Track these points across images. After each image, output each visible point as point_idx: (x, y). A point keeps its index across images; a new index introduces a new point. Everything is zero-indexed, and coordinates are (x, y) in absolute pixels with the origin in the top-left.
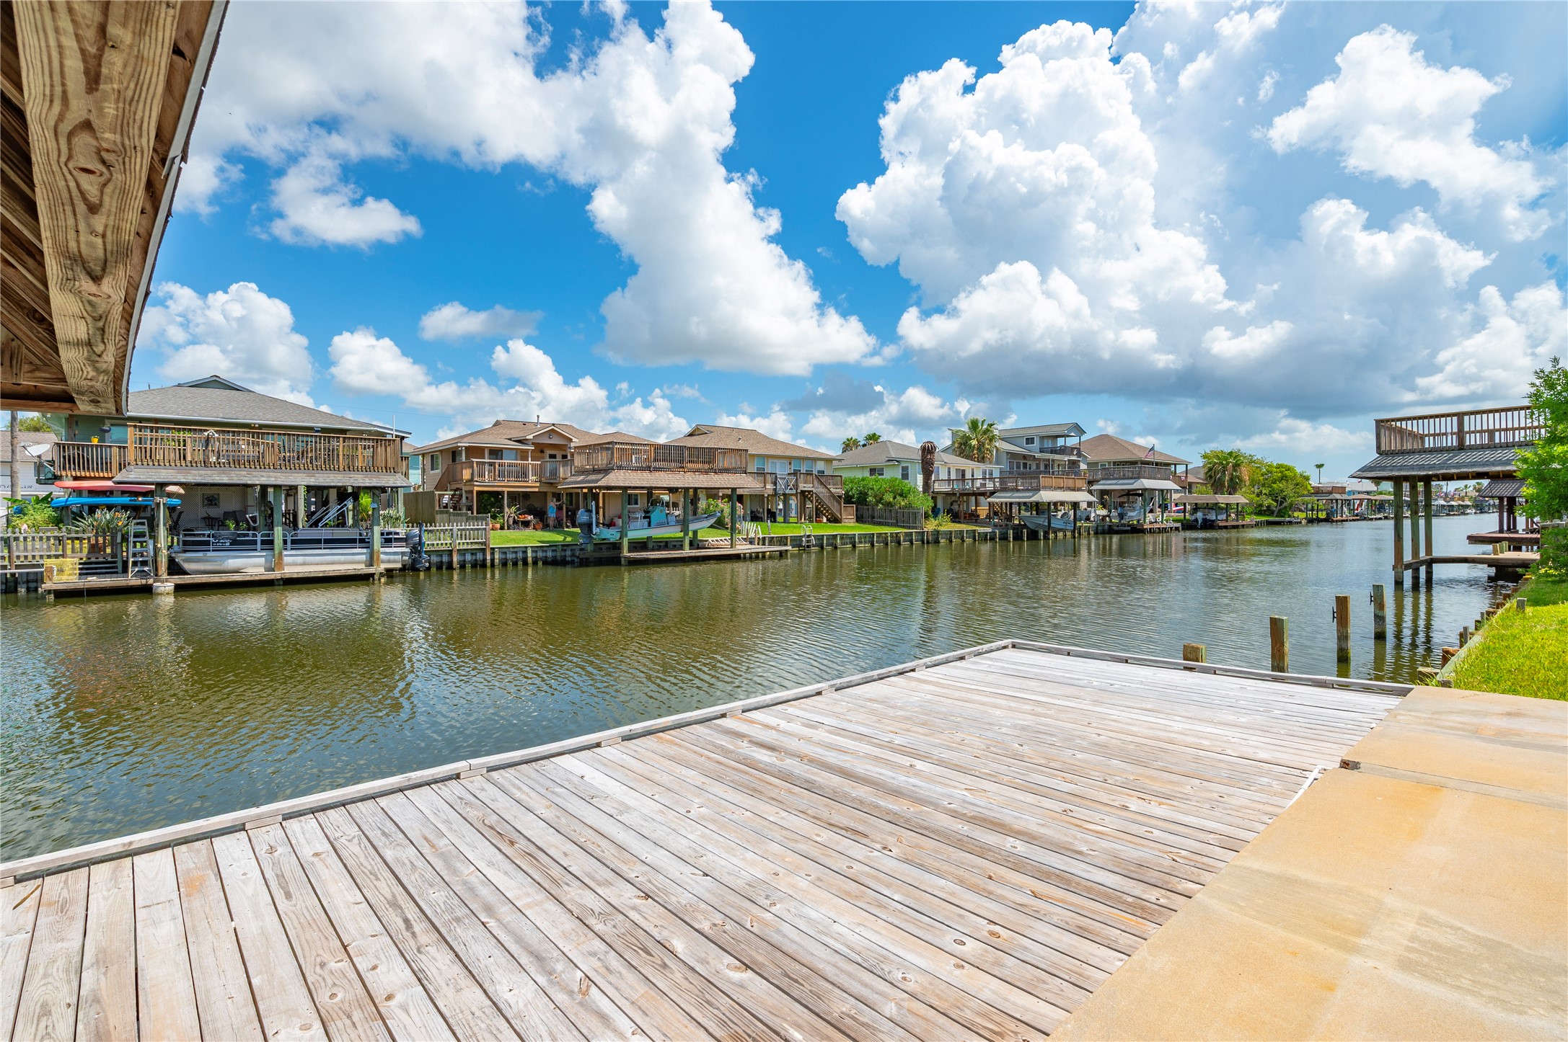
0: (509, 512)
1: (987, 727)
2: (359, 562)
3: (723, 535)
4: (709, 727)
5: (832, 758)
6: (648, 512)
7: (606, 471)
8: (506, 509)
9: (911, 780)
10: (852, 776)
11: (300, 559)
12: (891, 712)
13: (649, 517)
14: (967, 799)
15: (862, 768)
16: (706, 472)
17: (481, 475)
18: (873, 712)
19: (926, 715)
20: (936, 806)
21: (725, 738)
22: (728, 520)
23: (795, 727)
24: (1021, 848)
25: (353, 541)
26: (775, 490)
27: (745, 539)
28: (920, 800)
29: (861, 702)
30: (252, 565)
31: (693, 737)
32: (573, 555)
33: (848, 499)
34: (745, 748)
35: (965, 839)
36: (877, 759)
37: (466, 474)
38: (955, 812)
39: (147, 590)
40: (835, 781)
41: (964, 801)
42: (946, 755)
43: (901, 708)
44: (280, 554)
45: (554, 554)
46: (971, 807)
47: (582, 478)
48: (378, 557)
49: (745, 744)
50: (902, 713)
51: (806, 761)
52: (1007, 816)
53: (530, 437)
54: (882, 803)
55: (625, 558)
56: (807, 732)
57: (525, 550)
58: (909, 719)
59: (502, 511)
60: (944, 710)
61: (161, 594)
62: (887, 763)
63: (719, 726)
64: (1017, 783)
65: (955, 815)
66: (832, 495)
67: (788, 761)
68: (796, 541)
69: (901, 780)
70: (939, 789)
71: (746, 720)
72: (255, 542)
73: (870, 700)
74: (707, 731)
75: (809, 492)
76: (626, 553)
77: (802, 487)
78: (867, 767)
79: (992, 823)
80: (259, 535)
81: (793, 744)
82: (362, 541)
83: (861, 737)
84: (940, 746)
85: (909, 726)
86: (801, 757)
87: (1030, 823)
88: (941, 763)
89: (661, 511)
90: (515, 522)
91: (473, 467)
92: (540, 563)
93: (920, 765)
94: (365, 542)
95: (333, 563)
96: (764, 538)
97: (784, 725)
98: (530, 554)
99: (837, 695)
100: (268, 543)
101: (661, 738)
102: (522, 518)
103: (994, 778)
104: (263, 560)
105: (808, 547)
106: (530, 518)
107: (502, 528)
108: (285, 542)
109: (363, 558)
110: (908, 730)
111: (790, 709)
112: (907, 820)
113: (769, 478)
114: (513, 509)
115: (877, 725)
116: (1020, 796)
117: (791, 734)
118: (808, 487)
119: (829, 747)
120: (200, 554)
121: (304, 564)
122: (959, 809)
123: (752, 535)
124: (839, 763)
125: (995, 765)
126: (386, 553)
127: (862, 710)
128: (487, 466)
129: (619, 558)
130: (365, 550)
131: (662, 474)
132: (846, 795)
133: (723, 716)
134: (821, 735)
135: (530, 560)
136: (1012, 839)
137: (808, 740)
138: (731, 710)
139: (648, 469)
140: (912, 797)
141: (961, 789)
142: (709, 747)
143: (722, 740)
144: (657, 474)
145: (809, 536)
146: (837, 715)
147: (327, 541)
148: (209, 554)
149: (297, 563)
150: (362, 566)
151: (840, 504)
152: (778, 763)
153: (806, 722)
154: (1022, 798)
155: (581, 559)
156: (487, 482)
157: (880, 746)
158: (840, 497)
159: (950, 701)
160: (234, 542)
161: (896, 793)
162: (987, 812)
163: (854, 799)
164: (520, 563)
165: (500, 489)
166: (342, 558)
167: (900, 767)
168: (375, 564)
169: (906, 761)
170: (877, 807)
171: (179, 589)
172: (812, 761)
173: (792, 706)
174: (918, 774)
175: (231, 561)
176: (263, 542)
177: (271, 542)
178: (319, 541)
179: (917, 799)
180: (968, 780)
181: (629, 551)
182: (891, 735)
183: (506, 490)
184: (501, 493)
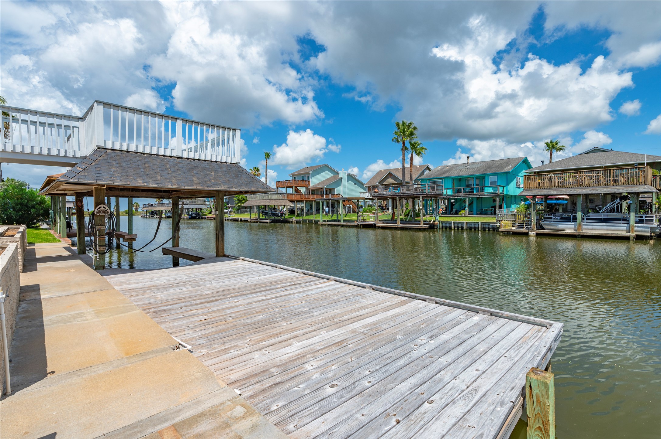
2: (622, 231)
11: (590, 227)
25: (620, 220)
30: (569, 228)
39: (526, 234)
44: (580, 224)
48: (633, 229)
61: (531, 236)
72: (570, 219)
80: (572, 216)
82: (624, 220)
94: (626, 221)
95: (607, 230)
100: (575, 219)
104: (573, 226)
108: (583, 219)
109: (625, 228)
120: (548, 222)
121: (592, 229)
126: (637, 227)
130: (626, 225)
147: (604, 219)
148: (551, 222)
149: (588, 229)
150: (625, 233)
160: (562, 218)
166: (613, 228)
168: (631, 232)
171: (538, 235)
175: (560, 226)
176: (573, 219)
177: (576, 219)
178: (600, 219)
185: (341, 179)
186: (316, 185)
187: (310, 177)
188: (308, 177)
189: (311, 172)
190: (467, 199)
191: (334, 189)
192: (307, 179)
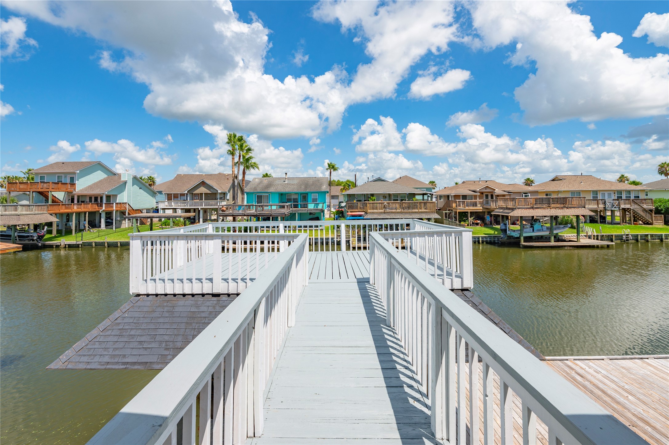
0: (471, 219)
1: (665, 392)
3: (572, 233)
4: (562, 363)
5: (601, 385)
6: (533, 225)
7: (513, 209)
8: (469, 218)
9: (625, 401)
10: (606, 393)
12: (629, 375)
13: (533, 227)
14: (641, 412)
15: (609, 392)
16: (562, 208)
17: (459, 206)
18: (622, 373)
19: (643, 380)
20: (629, 411)
21: (568, 368)
22: (575, 224)
23: (591, 371)
24: (650, 429)
26: (605, 208)
27: (586, 236)
28: (625, 407)
29: (618, 367)
31: (558, 365)
32: (498, 240)
33: (658, 211)
34: (573, 374)
35: (634, 422)
36: (616, 391)
37: (454, 205)
38: (635, 414)
40: (600, 393)
41: (640, 413)
42: (641, 397)
43: (634, 375)
45: (490, 239)
46: (641, 415)
47: (501, 210)
49: (573, 372)
50: (633, 377)
51: (592, 384)
52: (652, 422)
53: (478, 190)
54: (612, 404)
55: (522, 245)
56: (595, 374)
57: (479, 238)
58: (635, 380)
59: (468, 219)
60: (651, 380)
62: (619, 393)
63: (566, 363)
64: (662, 414)
65: (634, 415)
66: (644, 210)
67: (586, 382)
68: (620, 237)
69: (622, 400)
70: (633, 406)
71: (575, 363)
73: (623, 367)
74: (562, 364)
75: (628, 209)
76: (523, 243)
77: (623, 206)
78: (612, 392)
79: (645, 421)
81: (589, 377)
83: (613, 381)
84: (641, 393)
85: (633, 383)
86: (591, 382)
87: (658, 426)
88: (638, 399)
89: (539, 224)
90: (473, 223)
91: (457, 203)
92: (485, 243)
93: (630, 397)
96: (597, 236)
97: (587, 369)
98: (480, 239)
99: (610, 362)
101: (548, 363)
102: (476, 222)
103: (655, 409)
105: (627, 240)
106: (479, 222)
107: (468, 225)
110: (632, 384)
111: (591, 363)
112: (618, 411)
113: (600, 202)
114: (472, 218)
115: (621, 379)
116: (660, 418)
117: (589, 373)
118: (628, 206)
119: (601, 382)
122: (637, 414)
123: (590, 233)
124: (603, 388)
125: (658, 406)
127: (618, 371)
128: (461, 203)
129: (520, 245)
131: (539, 210)
132: (602, 399)
133: (567, 360)
134: (599, 376)
135: (481, 242)
136: (648, 427)
137: (595, 377)
138: (570, 359)
139: (532, 208)
140: (622, 406)
141: (640, 409)
142: (562, 370)
143: (566, 368)
144: (537, 210)
145: (627, 235)
146: (607, 371)
151: (651, 215)
152: (583, 382)
153: (595, 370)
154: (661, 419)
155: (502, 242)
156: (461, 208)
157: (619, 387)
158: (651, 211)
159: (657, 377)
161: (618, 403)
162: (645, 418)
163: (604, 400)
164: (477, 243)
165: (467, 211)
167: (623, 396)
169: (626, 394)
170: (611, 405)
172: (594, 385)
173: (591, 362)
174: (628, 400)
179: (624, 407)
180: (645, 407)
181: (524, 242)
182: (625, 384)
183: (469, 211)
184: (468, 212)
185: (125, 183)
186: (86, 189)
187: (76, 177)
188: (72, 179)
189: (78, 172)
190: (297, 214)
191: (116, 196)
192: (68, 181)
